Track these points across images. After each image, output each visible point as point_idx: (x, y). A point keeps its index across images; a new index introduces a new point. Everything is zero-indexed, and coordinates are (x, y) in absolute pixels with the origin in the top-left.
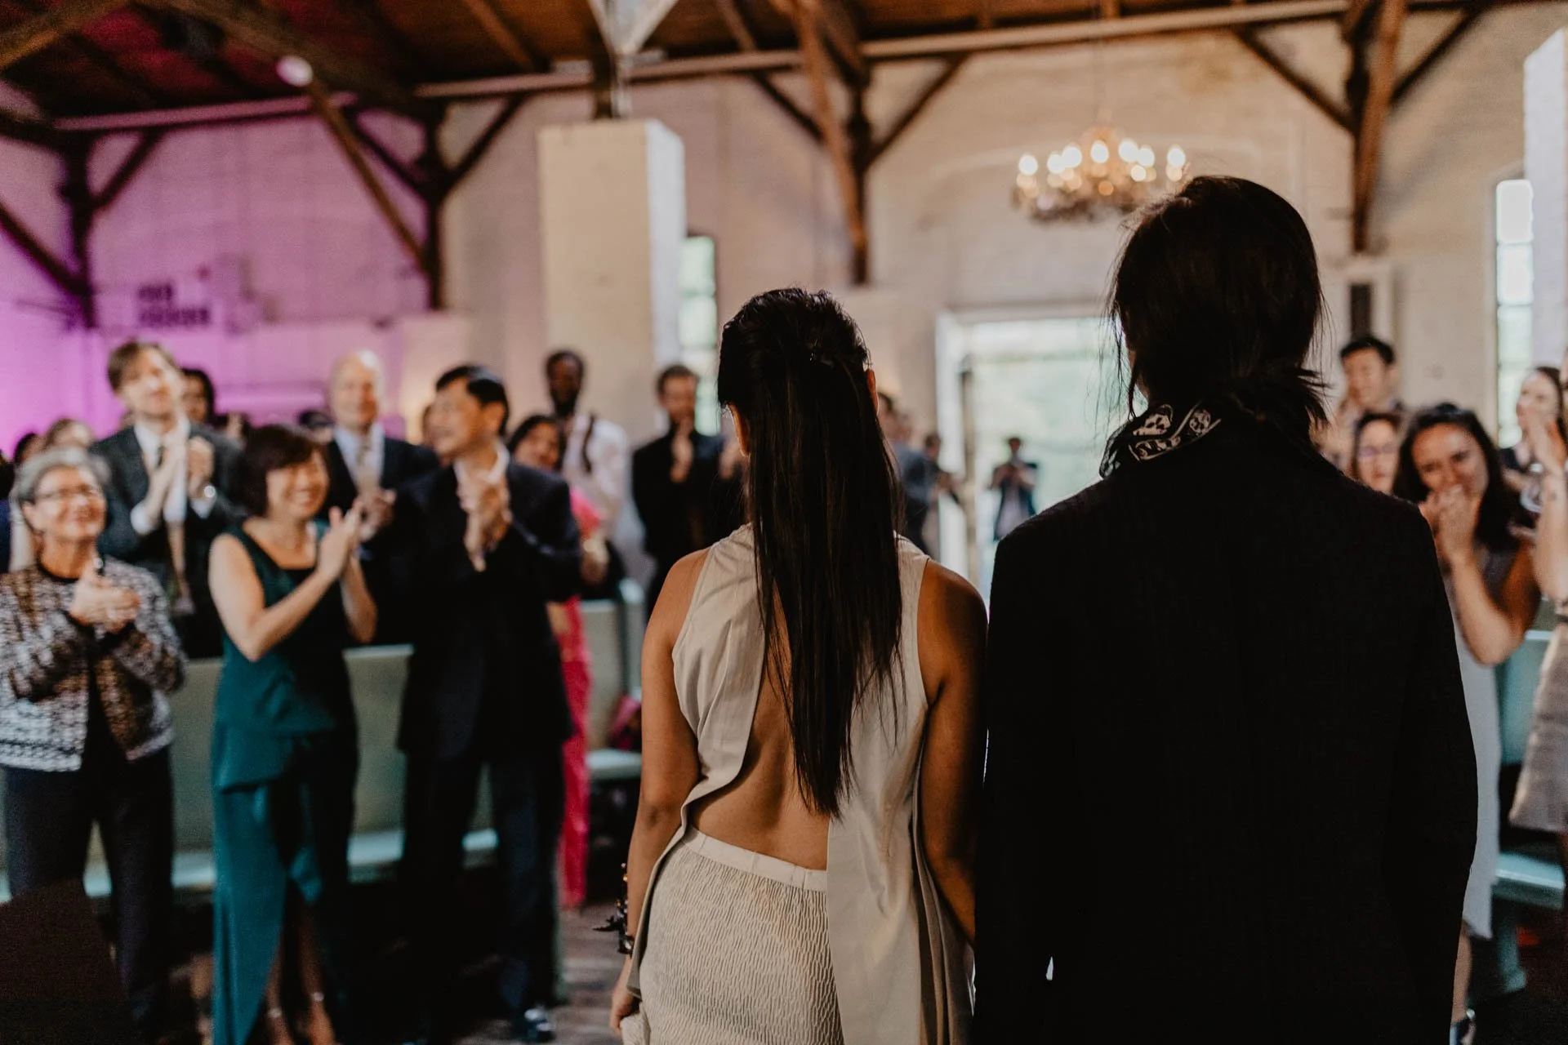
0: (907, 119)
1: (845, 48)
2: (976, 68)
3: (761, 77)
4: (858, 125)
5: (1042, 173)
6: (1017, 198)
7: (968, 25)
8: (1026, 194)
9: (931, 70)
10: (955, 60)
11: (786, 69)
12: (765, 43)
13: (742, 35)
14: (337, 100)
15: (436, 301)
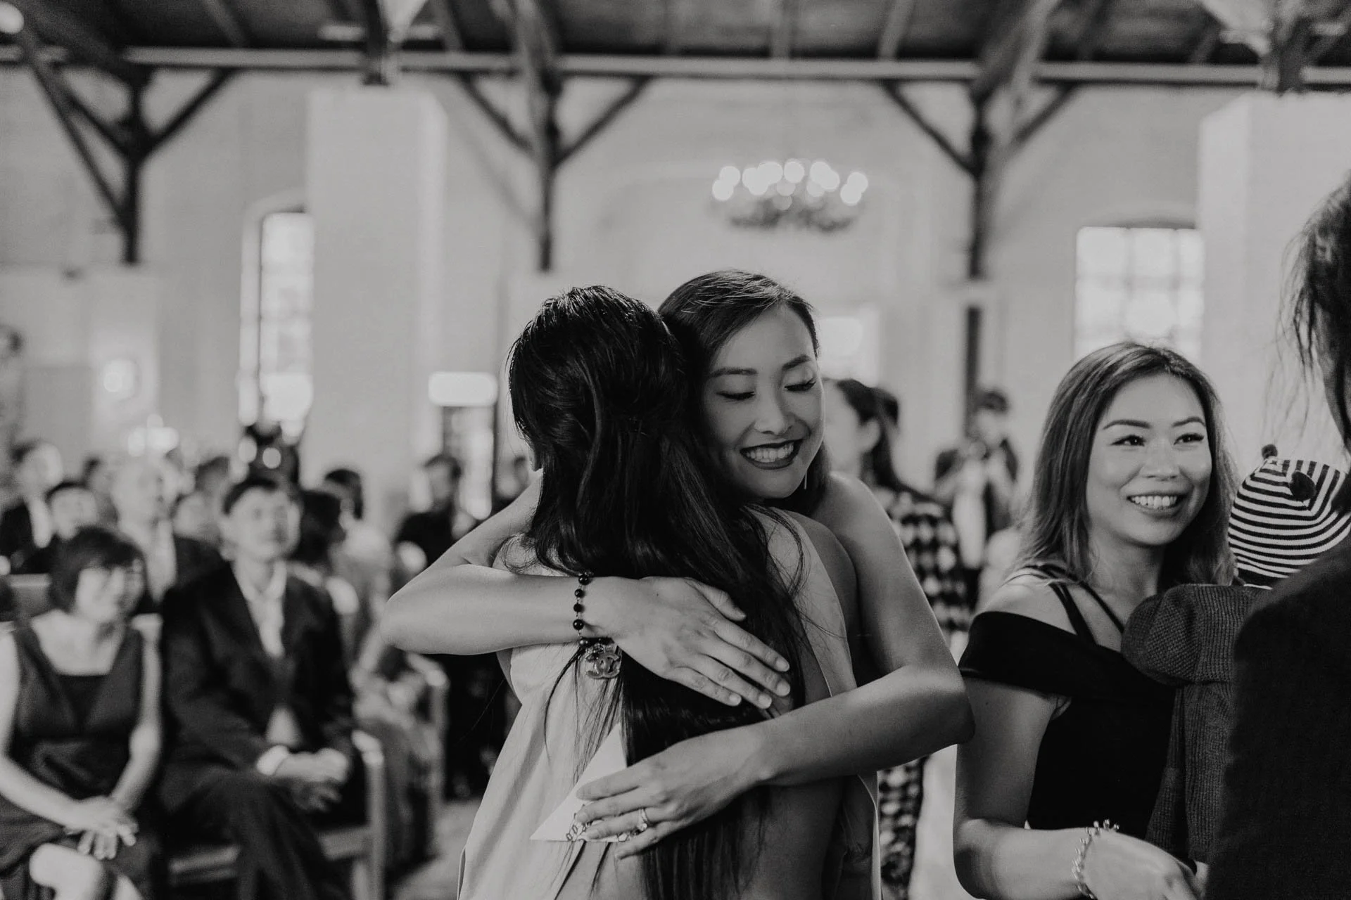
0: (595, 129)
1: (550, 57)
2: (657, 92)
3: (466, 78)
4: (551, 130)
5: (740, 188)
6: (714, 206)
7: (655, 50)
8: (724, 204)
9: (617, 89)
10: (641, 81)
11: (486, 73)
12: (471, 45)
13: (450, 36)
14: (47, 55)
15: (131, 256)
